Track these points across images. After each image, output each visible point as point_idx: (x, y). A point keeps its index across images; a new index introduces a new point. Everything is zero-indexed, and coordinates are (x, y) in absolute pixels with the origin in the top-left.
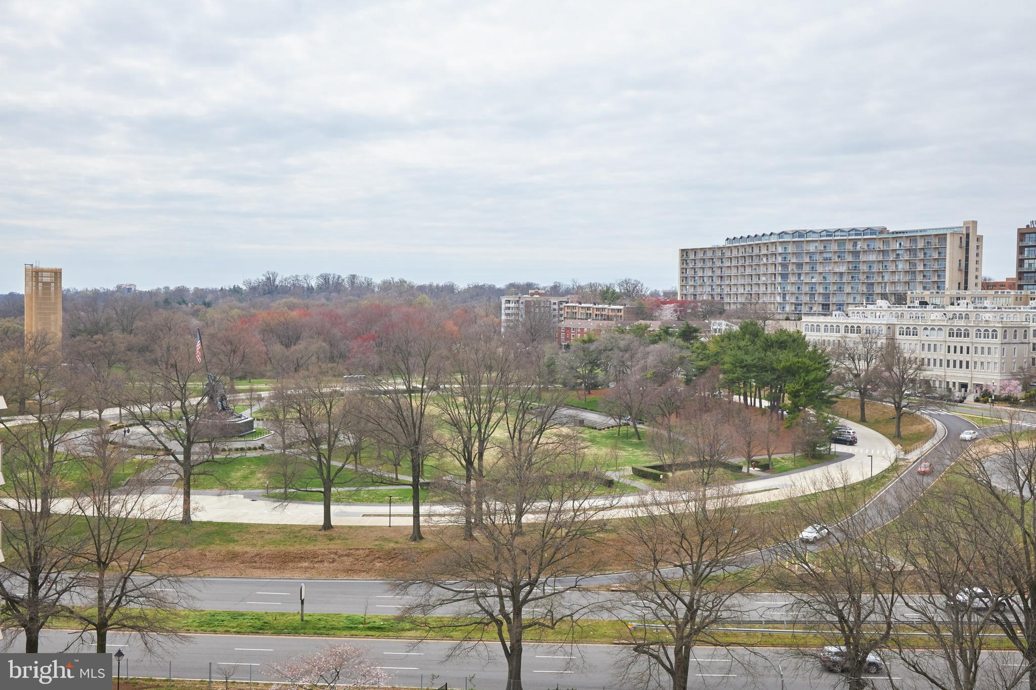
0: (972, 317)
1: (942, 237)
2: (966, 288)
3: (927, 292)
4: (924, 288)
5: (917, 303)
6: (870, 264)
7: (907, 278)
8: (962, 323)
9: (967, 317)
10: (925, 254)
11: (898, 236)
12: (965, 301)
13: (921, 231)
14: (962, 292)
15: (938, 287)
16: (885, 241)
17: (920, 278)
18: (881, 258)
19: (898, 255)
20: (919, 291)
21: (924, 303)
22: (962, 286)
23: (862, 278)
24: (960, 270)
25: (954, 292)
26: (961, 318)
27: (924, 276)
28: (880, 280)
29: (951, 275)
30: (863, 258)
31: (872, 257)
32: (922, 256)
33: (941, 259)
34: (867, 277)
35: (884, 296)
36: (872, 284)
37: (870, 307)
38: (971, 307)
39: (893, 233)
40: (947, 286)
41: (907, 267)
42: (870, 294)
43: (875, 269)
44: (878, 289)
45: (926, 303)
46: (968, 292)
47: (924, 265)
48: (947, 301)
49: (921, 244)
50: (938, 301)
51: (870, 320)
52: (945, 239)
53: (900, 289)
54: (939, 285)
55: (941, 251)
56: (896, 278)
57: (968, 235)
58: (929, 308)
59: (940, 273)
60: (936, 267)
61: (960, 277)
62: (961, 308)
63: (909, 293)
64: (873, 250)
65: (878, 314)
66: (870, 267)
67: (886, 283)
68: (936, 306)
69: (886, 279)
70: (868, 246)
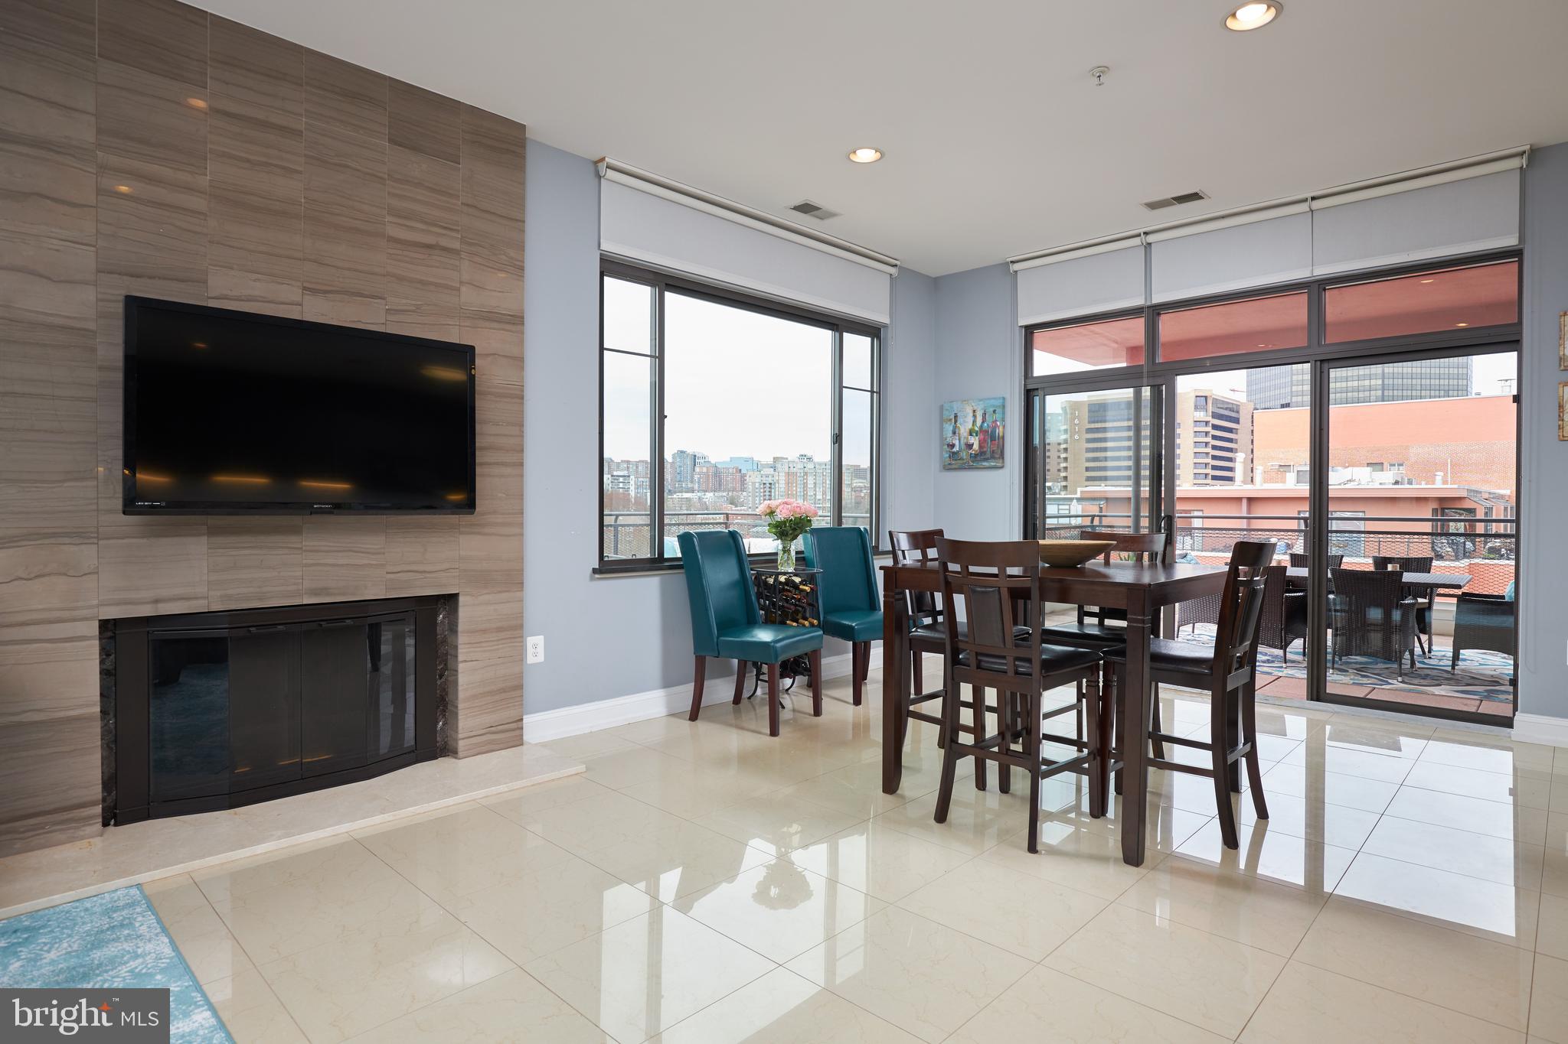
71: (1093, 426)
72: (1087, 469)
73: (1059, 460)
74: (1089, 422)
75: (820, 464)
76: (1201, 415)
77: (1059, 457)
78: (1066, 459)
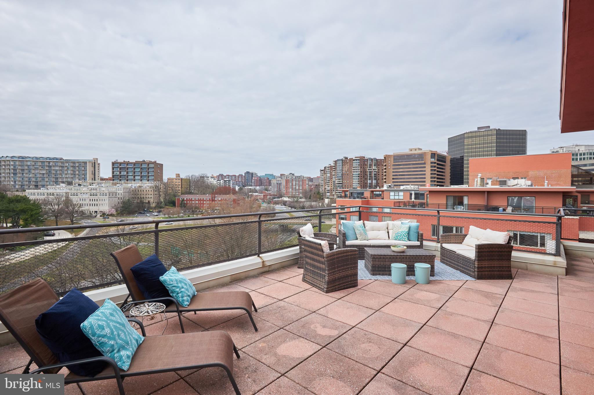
0: (98, 190)
1: (85, 163)
2: (95, 180)
3: (81, 181)
4: (79, 180)
5: (77, 185)
6: (56, 171)
7: (72, 176)
8: (95, 191)
9: (96, 189)
10: (79, 168)
11: (67, 161)
12: (95, 184)
13: (77, 160)
14: (94, 181)
15: (84, 180)
16: (62, 163)
17: (77, 176)
18: (61, 169)
19: (68, 168)
20: (77, 181)
21: (80, 185)
22: (93, 179)
23: (53, 176)
24: (92, 174)
25: (91, 181)
26: (94, 189)
27: (79, 176)
28: (61, 176)
29: (89, 176)
30: (53, 168)
31: (57, 168)
32: (78, 169)
33: (85, 170)
34: (55, 175)
35: (63, 182)
36: (58, 178)
37: (57, 186)
38: (97, 186)
39: (66, 160)
40: (88, 179)
41: (72, 172)
42: (57, 182)
43: (58, 172)
44: (60, 180)
45: (81, 185)
46: (96, 181)
47: (79, 172)
48: (88, 184)
49: (77, 165)
50: (85, 184)
51: (58, 191)
52: (87, 163)
53: (69, 180)
54: (85, 179)
55: (85, 167)
56: (68, 176)
57: (95, 163)
58: (82, 186)
59: (85, 175)
60: (83, 173)
61: (93, 176)
62: (94, 186)
63: (73, 181)
64: (57, 166)
65: (61, 189)
66: (56, 172)
67: (63, 178)
68: (84, 186)
69: (63, 176)
70: (55, 164)
71: (395, 164)
72: (393, 179)
73: (382, 176)
74: (394, 162)
75: (298, 177)
76: (433, 160)
77: (382, 174)
78: (385, 175)
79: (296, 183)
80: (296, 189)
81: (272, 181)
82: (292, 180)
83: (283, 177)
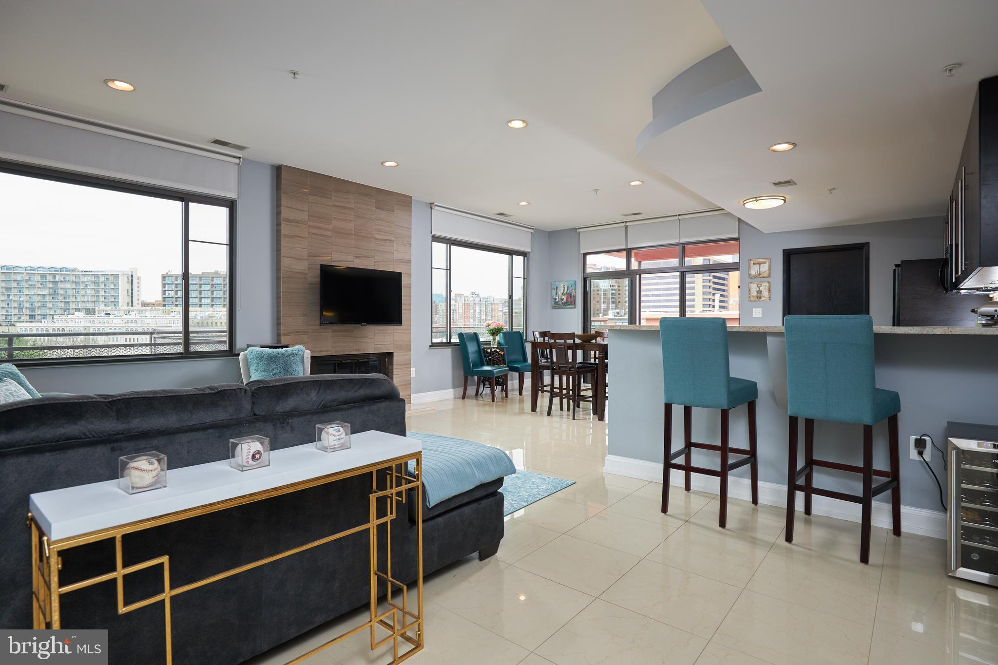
0: (139, 322)
1: (116, 276)
2: (132, 306)
3: (109, 308)
4: (105, 305)
5: (103, 314)
6: (66, 290)
7: (94, 299)
8: (134, 325)
9: (136, 322)
10: (105, 285)
11: (86, 273)
12: (134, 313)
13: (101, 272)
14: (131, 308)
15: (115, 305)
16: (77, 276)
17: (102, 299)
18: (74, 286)
19: (86, 285)
20: (102, 306)
21: (108, 314)
22: (130, 304)
23: (61, 298)
24: (128, 295)
25: (126, 308)
26: (132, 322)
27: (105, 298)
28: (74, 300)
29: (123, 298)
30: (60, 286)
31: (68, 286)
32: (103, 287)
33: (116, 288)
34: (64, 298)
35: (78, 310)
36: (69, 302)
37: (70, 316)
38: (138, 316)
39: (82, 271)
40: (120, 304)
41: (93, 292)
42: (67, 309)
43: (70, 293)
44: (72, 306)
46: (135, 308)
47: (105, 292)
48: (122, 313)
49: (102, 279)
50: (116, 313)
51: (71, 324)
52: (118, 277)
53: (90, 306)
54: (115, 304)
55: (116, 284)
56: (86, 299)
57: (132, 276)
58: (111, 317)
59: (116, 296)
60: (113, 293)
61: (129, 300)
62: (132, 316)
63: (97, 308)
64: (69, 281)
65: (77, 321)
66: (66, 292)
67: (78, 302)
68: (116, 315)
69: (78, 299)
70: (64, 278)
75: (484, 298)
79: (481, 310)
80: (481, 319)
81: (439, 307)
82: (475, 304)
83: (458, 299)
